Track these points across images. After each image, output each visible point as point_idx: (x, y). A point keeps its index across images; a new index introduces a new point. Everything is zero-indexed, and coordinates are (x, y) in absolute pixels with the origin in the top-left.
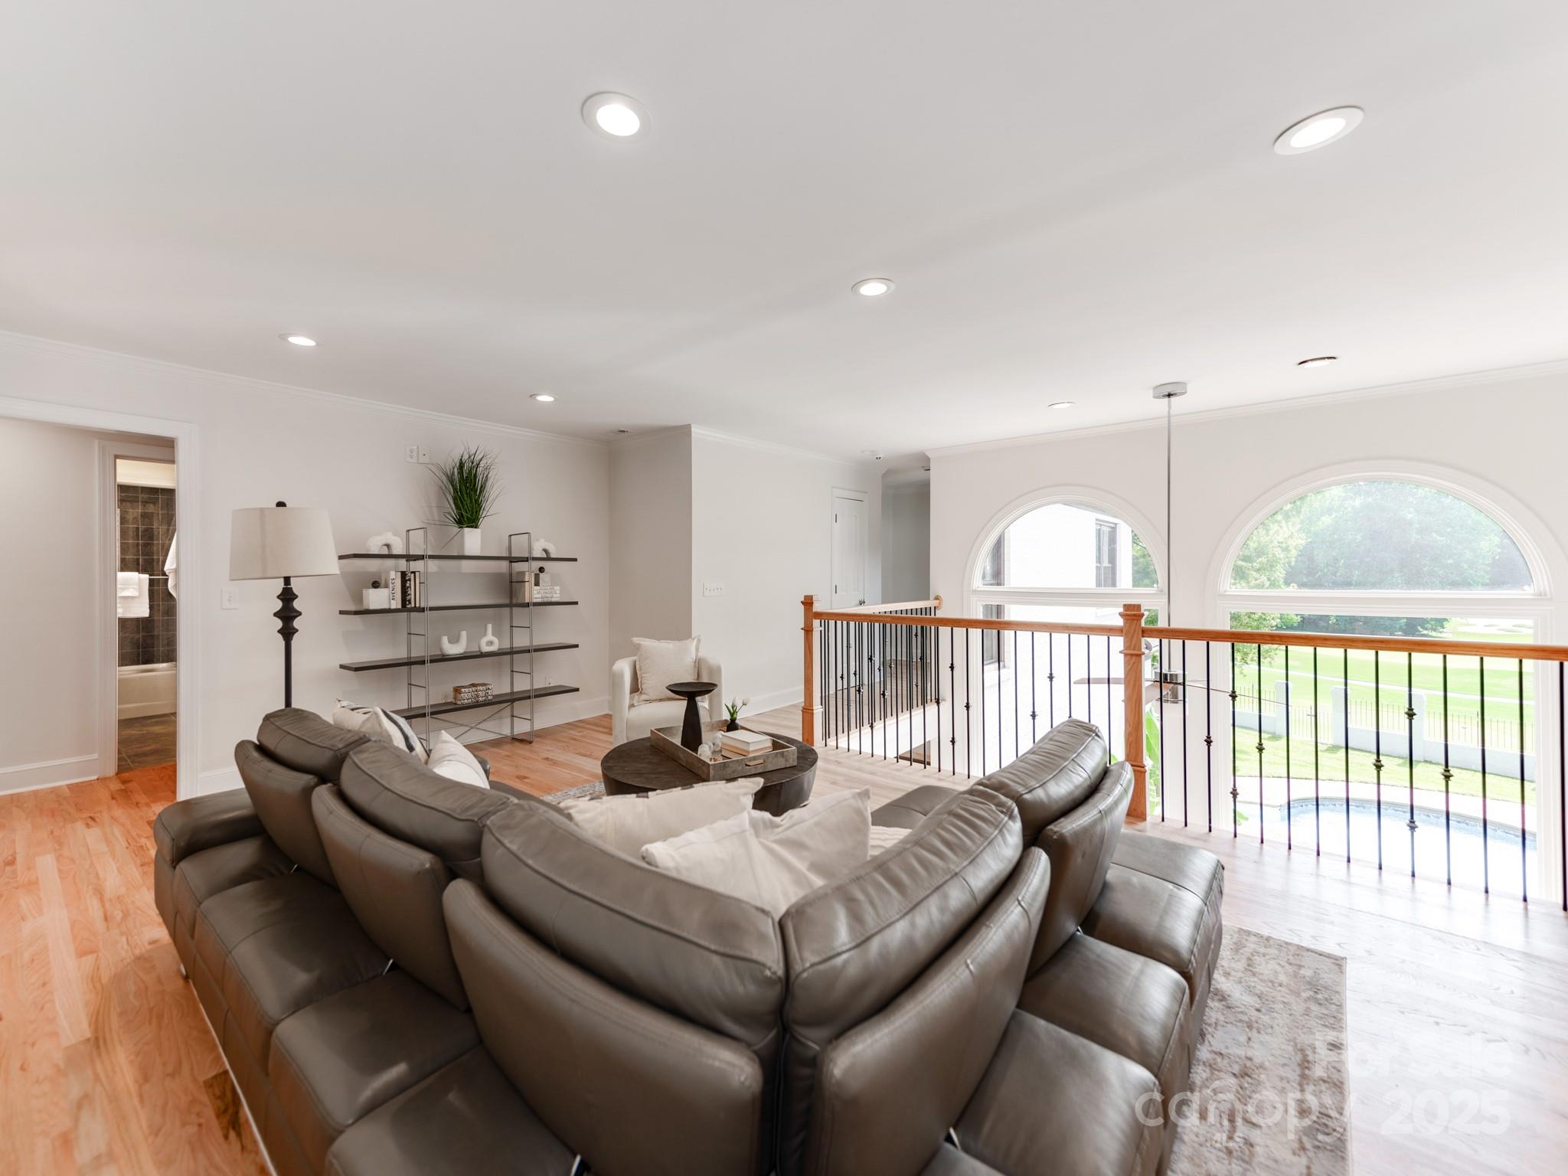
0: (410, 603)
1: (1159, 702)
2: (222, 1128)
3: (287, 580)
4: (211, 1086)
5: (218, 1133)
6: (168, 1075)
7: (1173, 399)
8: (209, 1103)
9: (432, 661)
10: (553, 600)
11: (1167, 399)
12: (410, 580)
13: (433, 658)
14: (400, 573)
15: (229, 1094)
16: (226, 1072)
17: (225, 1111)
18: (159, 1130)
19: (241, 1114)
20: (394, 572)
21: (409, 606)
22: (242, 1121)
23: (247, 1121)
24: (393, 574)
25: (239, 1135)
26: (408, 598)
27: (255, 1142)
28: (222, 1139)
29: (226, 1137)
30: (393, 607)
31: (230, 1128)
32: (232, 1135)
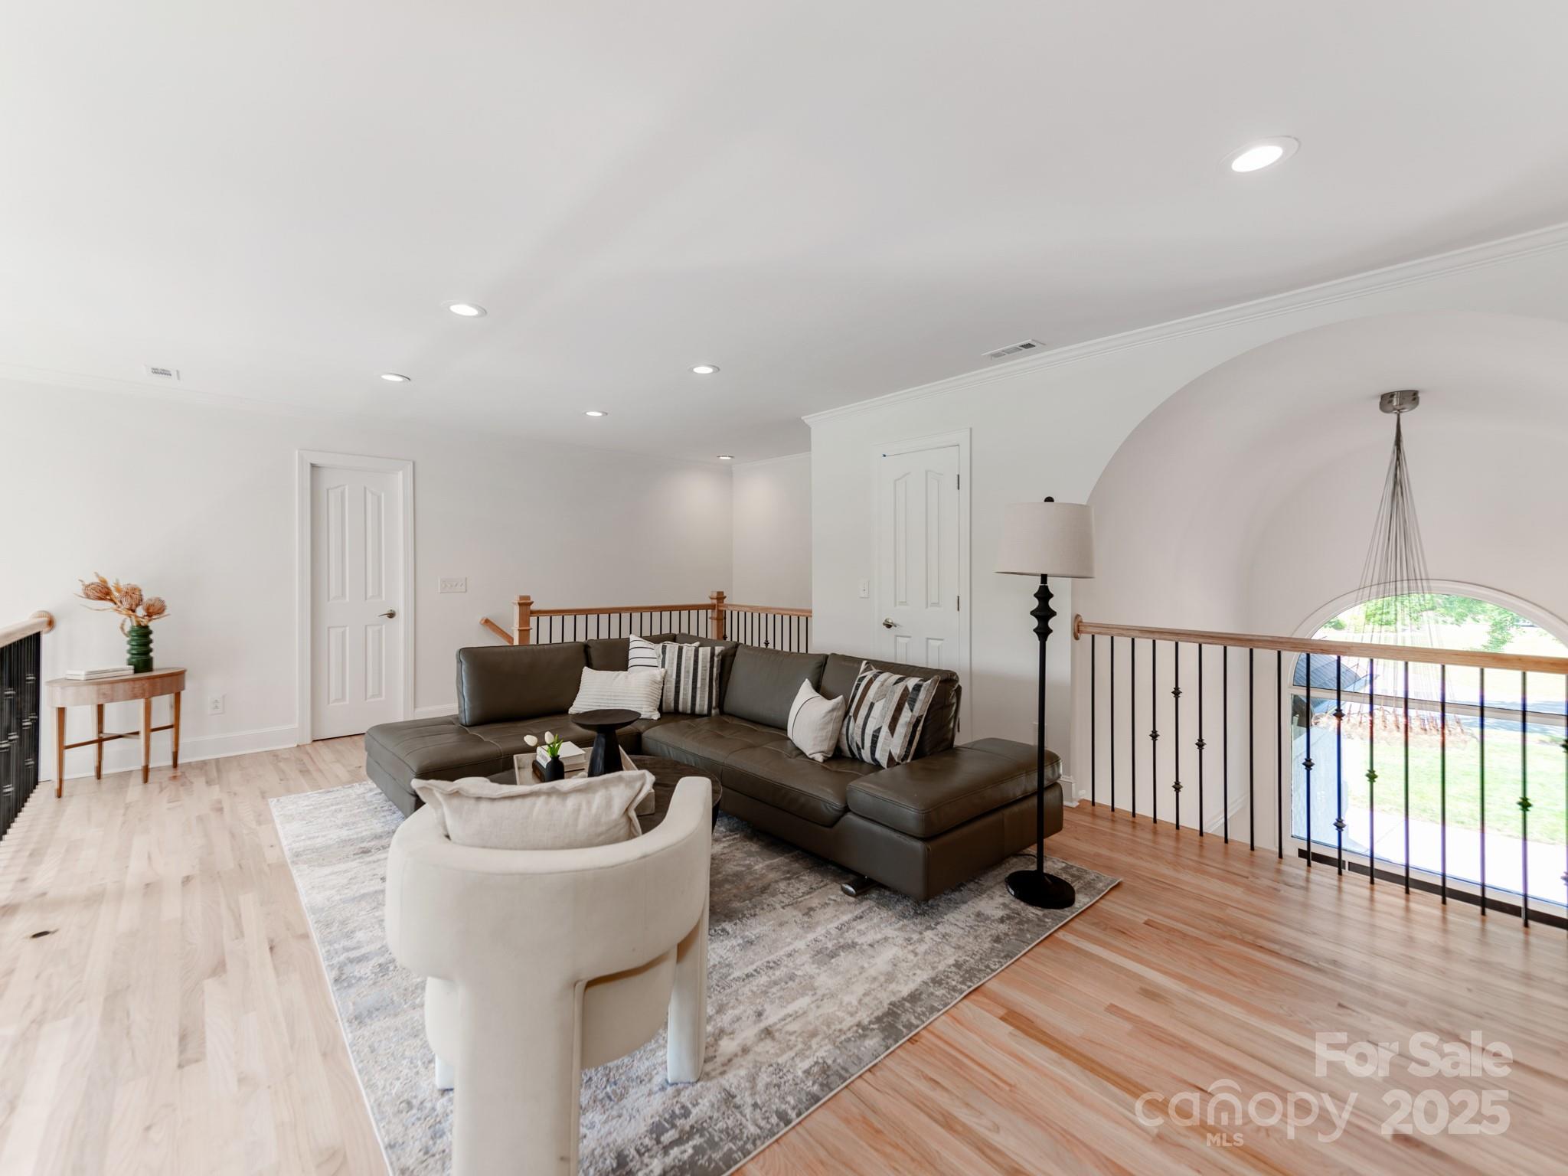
3: (1044, 578)
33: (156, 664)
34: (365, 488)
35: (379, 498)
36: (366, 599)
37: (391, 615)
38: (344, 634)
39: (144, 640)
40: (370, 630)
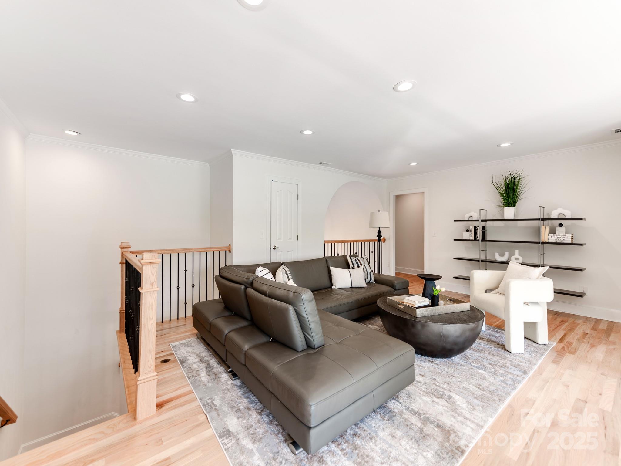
0: (477, 238)
3: (379, 228)
9: (482, 261)
10: (565, 242)
12: (478, 229)
13: (481, 260)
14: (473, 227)
20: (471, 226)
21: (477, 239)
24: (471, 227)
26: (477, 236)
30: (471, 239)
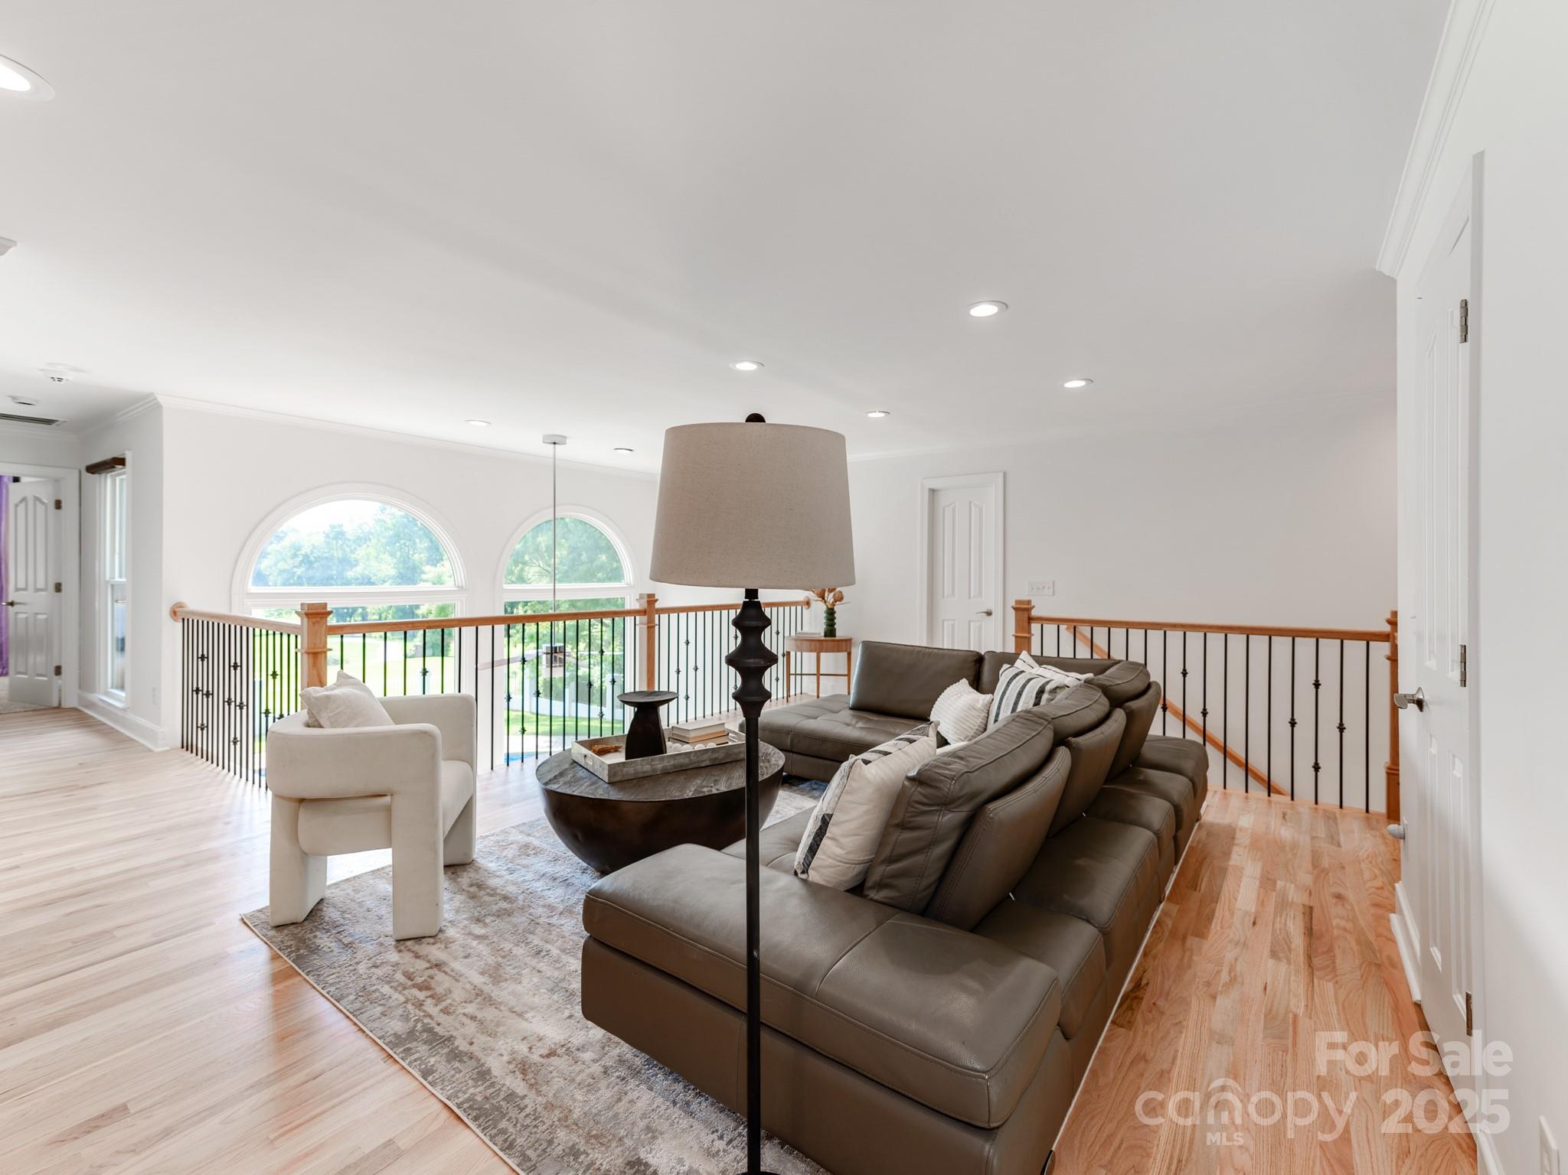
1: (549, 669)
2: (1145, 990)
4: (1129, 1022)
5: (1149, 989)
6: (1146, 1061)
7: (556, 446)
8: (1140, 1011)
11: (553, 445)
15: (1125, 1006)
16: (1113, 1022)
17: (1136, 998)
18: (1177, 1024)
19: (1130, 988)
22: (1133, 984)
23: (1131, 981)
25: (1141, 979)
27: (1137, 969)
28: (1150, 985)
29: (1147, 984)
31: (1142, 986)
32: (1144, 982)
33: (837, 634)
34: (970, 503)
35: (981, 510)
36: (970, 597)
37: (989, 614)
38: (953, 626)
39: (830, 617)
40: (972, 625)
